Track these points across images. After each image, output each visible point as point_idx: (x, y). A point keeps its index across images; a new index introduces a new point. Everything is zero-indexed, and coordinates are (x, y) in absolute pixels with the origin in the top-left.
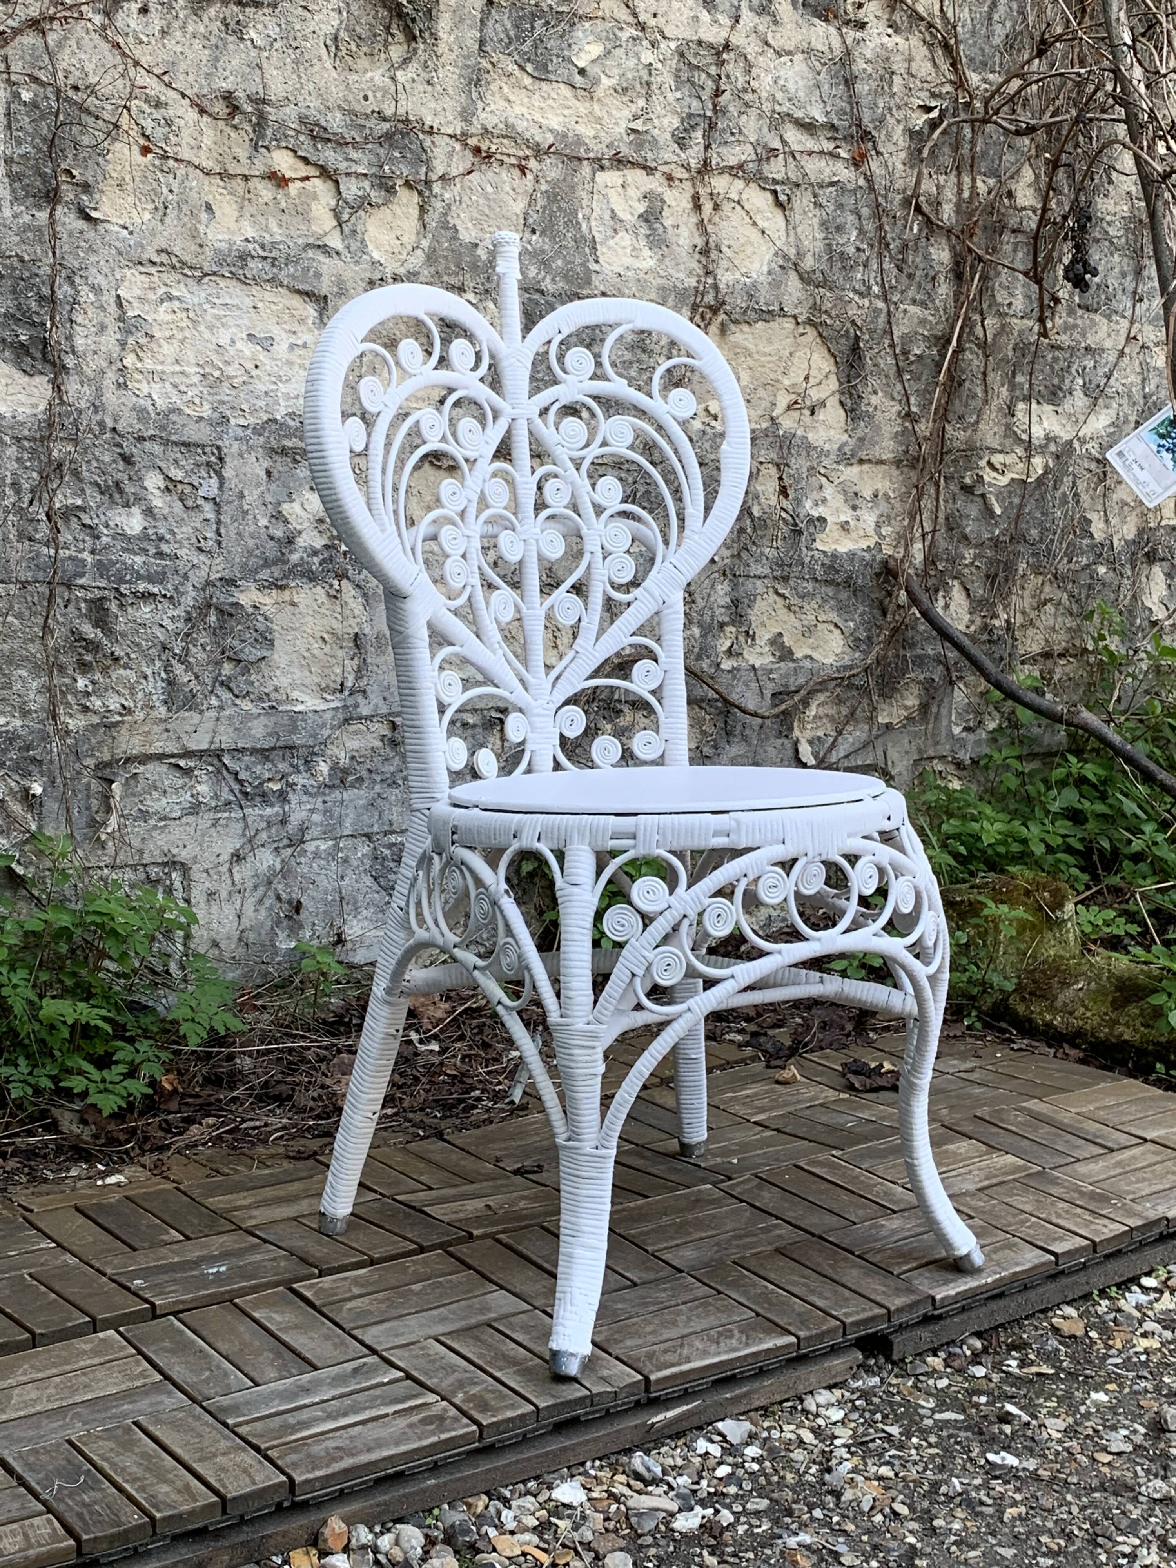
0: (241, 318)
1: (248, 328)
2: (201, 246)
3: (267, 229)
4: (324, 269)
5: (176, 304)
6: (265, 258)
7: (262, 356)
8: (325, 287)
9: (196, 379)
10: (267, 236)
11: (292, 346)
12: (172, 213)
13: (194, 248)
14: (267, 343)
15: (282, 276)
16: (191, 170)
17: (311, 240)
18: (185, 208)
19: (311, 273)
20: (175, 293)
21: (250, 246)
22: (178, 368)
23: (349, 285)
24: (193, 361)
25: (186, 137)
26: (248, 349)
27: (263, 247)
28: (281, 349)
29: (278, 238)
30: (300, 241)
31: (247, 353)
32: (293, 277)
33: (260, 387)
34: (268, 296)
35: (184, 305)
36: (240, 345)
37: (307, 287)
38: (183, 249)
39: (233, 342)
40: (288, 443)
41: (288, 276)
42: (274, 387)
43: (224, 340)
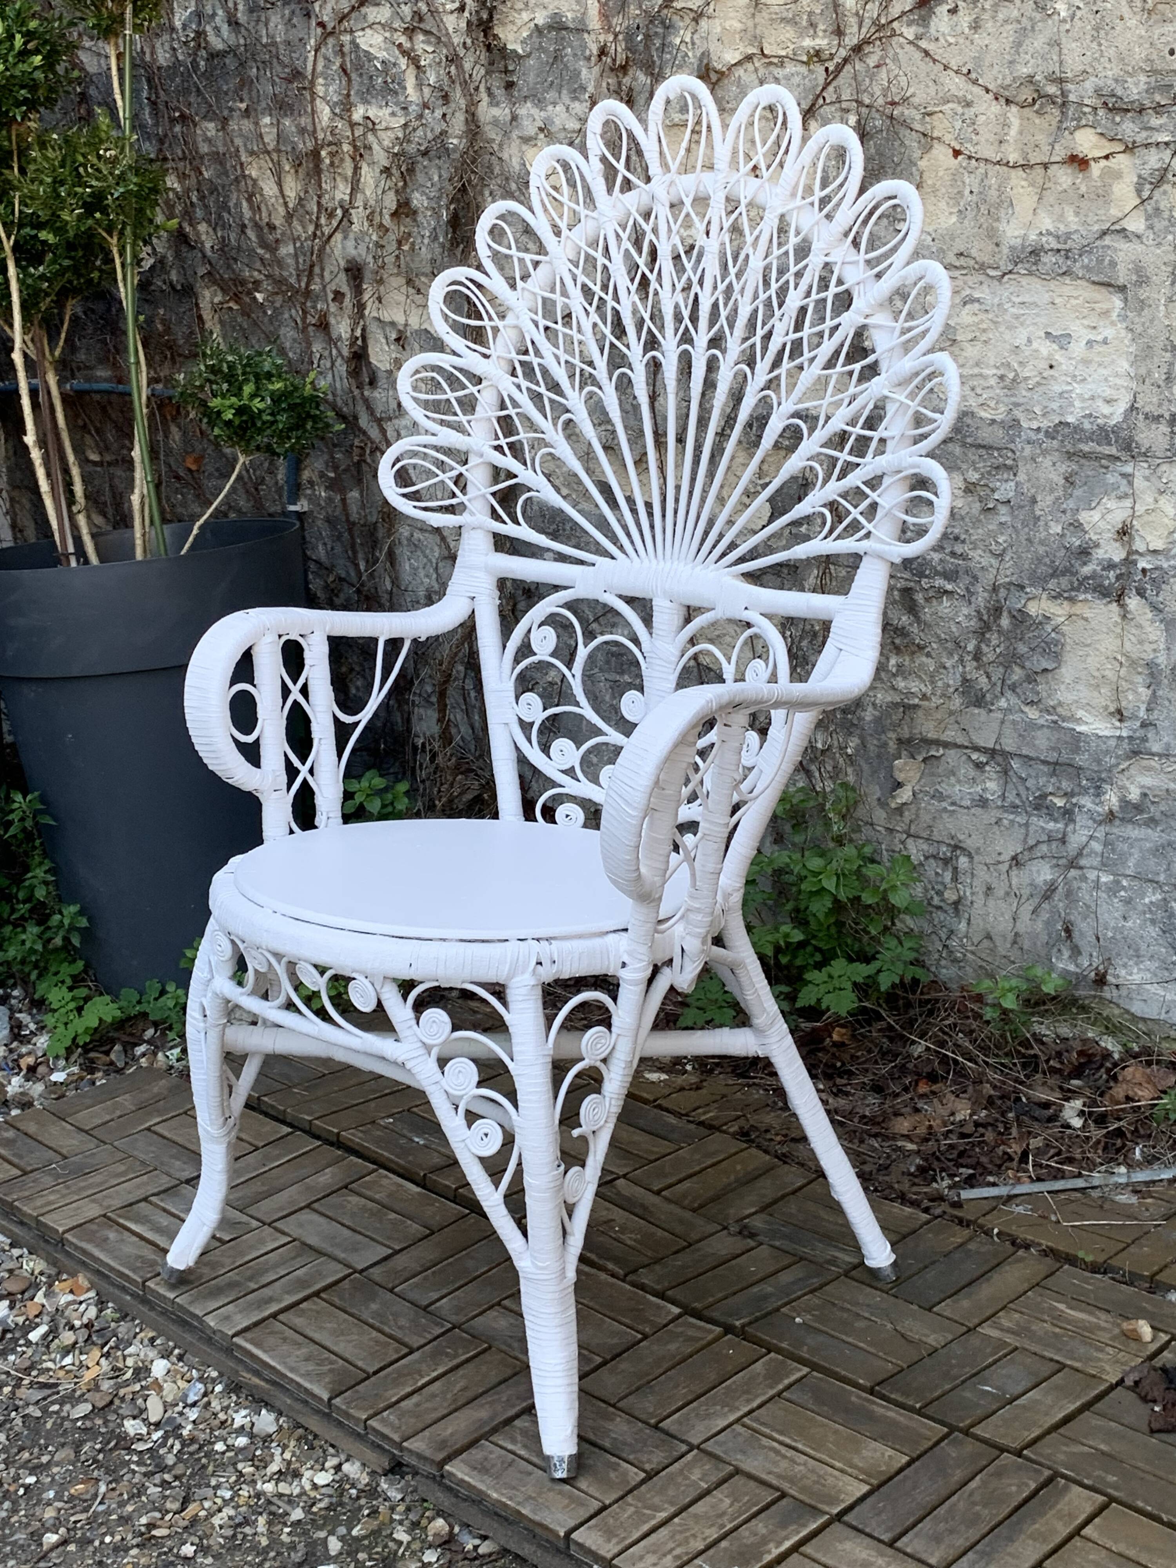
0: (1038, 315)
1: (1047, 326)
2: (997, 245)
3: (1061, 218)
4: (1120, 257)
5: (976, 305)
6: (1059, 251)
7: (1059, 357)
8: (1123, 276)
9: (993, 382)
10: (1062, 227)
11: (1090, 343)
12: (970, 214)
13: (991, 247)
14: (1062, 340)
15: (1077, 268)
16: (989, 166)
17: (1105, 227)
18: (983, 209)
19: (1106, 262)
20: (977, 295)
21: (1044, 239)
22: (976, 371)
23: (1150, 271)
24: (992, 363)
25: (986, 134)
26: (1046, 348)
27: (1058, 237)
28: (1078, 348)
29: (1074, 227)
30: (1096, 228)
31: (1044, 352)
32: (1087, 268)
33: (1057, 388)
34: (1067, 290)
35: (983, 307)
36: (1035, 345)
37: (1102, 278)
38: (981, 250)
39: (1029, 341)
40: (1086, 448)
41: (1083, 267)
42: (1069, 388)
43: (1021, 340)
